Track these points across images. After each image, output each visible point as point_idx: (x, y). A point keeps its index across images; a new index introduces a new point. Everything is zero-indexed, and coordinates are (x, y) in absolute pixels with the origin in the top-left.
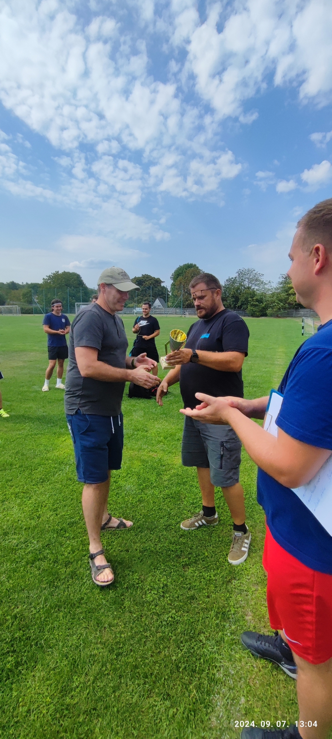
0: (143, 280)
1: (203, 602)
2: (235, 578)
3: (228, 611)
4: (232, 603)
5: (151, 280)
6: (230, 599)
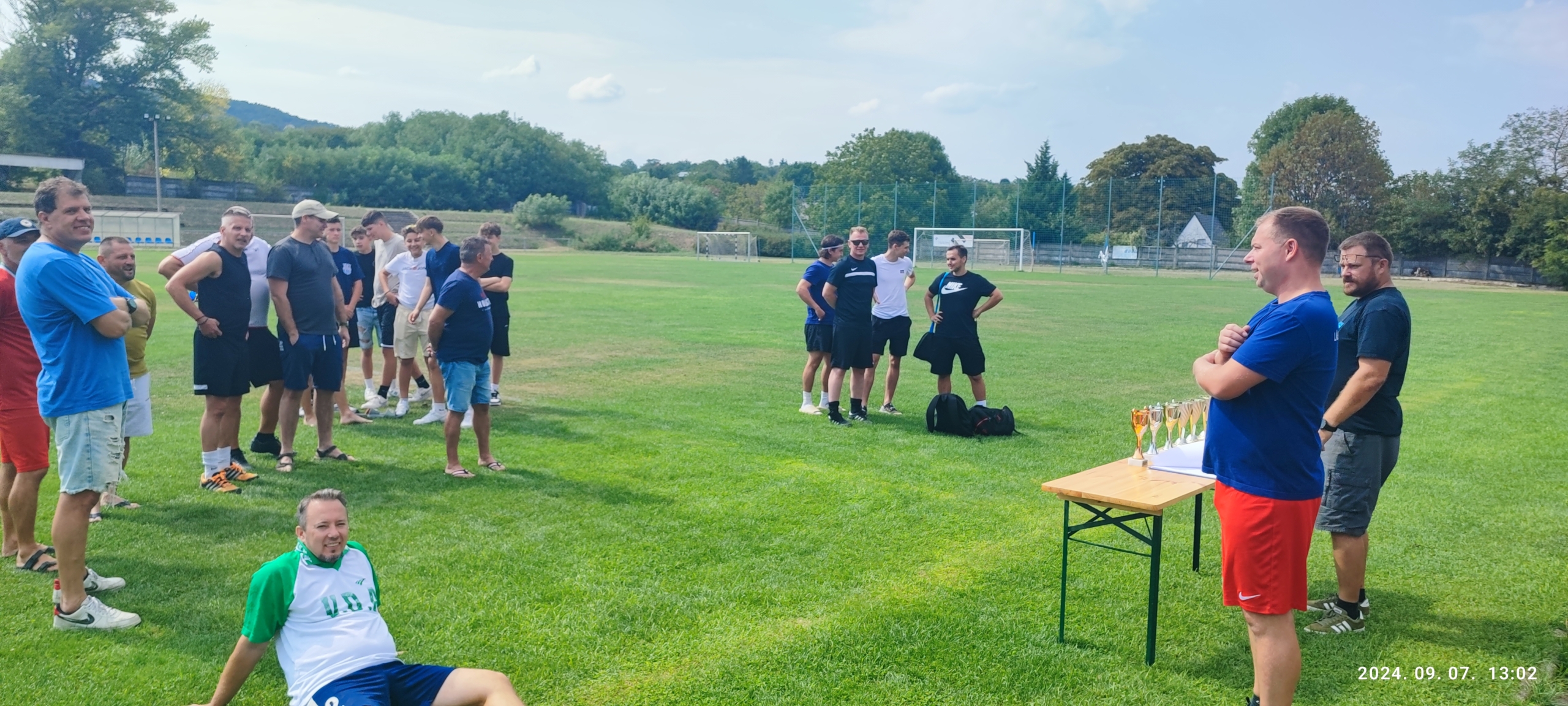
0: (1147, 152)
5: (1177, 152)
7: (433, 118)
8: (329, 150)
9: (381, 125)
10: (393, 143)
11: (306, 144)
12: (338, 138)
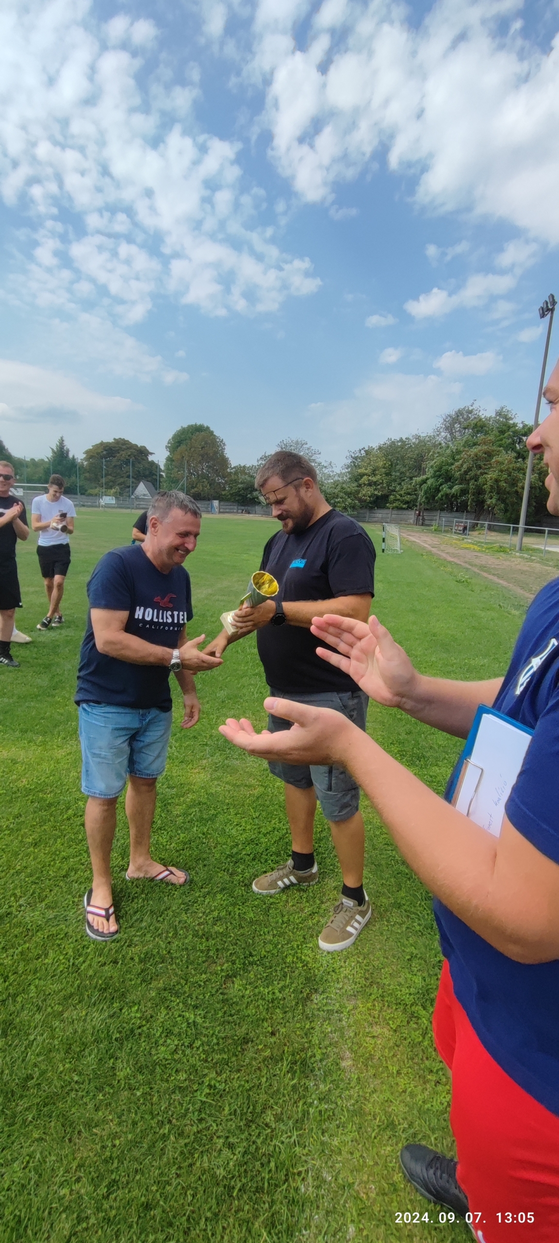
0: (115, 447)
1: (265, 1046)
2: (316, 991)
3: (311, 1057)
4: (315, 1040)
6: (312, 1031)
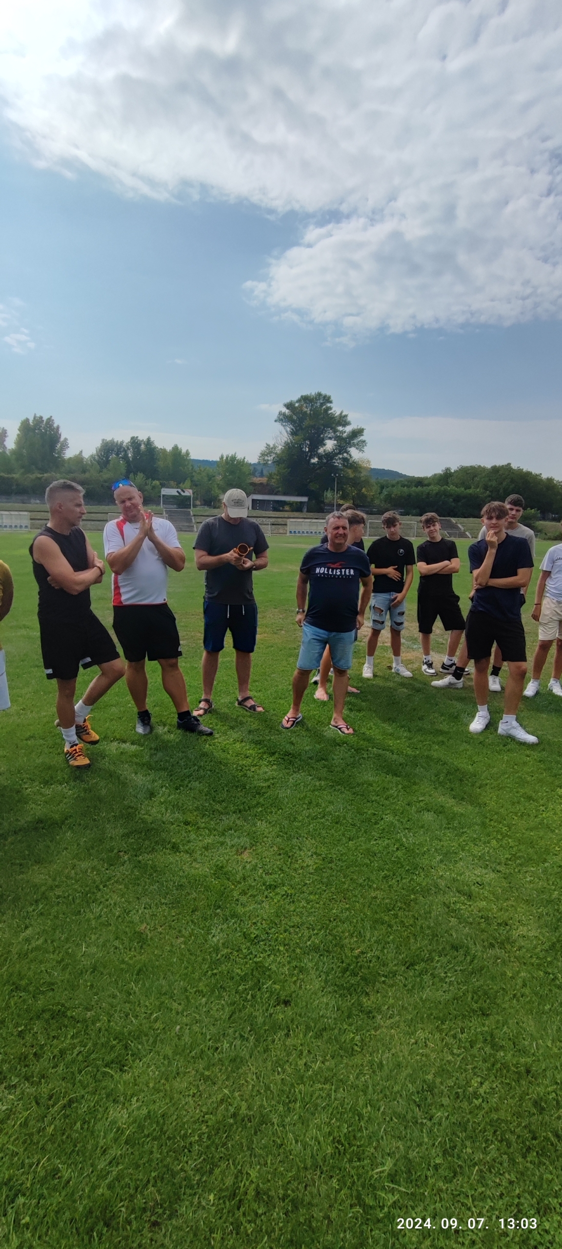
7: (469, 470)
8: (414, 488)
9: (441, 475)
10: (447, 484)
11: (403, 486)
12: (419, 482)
